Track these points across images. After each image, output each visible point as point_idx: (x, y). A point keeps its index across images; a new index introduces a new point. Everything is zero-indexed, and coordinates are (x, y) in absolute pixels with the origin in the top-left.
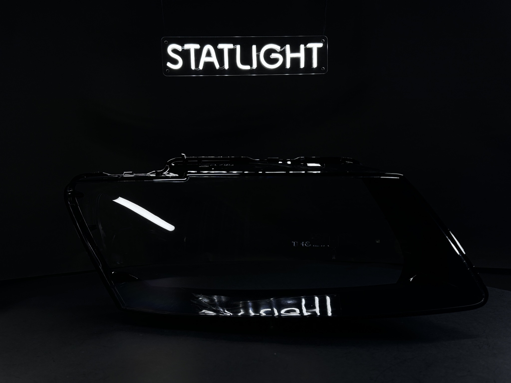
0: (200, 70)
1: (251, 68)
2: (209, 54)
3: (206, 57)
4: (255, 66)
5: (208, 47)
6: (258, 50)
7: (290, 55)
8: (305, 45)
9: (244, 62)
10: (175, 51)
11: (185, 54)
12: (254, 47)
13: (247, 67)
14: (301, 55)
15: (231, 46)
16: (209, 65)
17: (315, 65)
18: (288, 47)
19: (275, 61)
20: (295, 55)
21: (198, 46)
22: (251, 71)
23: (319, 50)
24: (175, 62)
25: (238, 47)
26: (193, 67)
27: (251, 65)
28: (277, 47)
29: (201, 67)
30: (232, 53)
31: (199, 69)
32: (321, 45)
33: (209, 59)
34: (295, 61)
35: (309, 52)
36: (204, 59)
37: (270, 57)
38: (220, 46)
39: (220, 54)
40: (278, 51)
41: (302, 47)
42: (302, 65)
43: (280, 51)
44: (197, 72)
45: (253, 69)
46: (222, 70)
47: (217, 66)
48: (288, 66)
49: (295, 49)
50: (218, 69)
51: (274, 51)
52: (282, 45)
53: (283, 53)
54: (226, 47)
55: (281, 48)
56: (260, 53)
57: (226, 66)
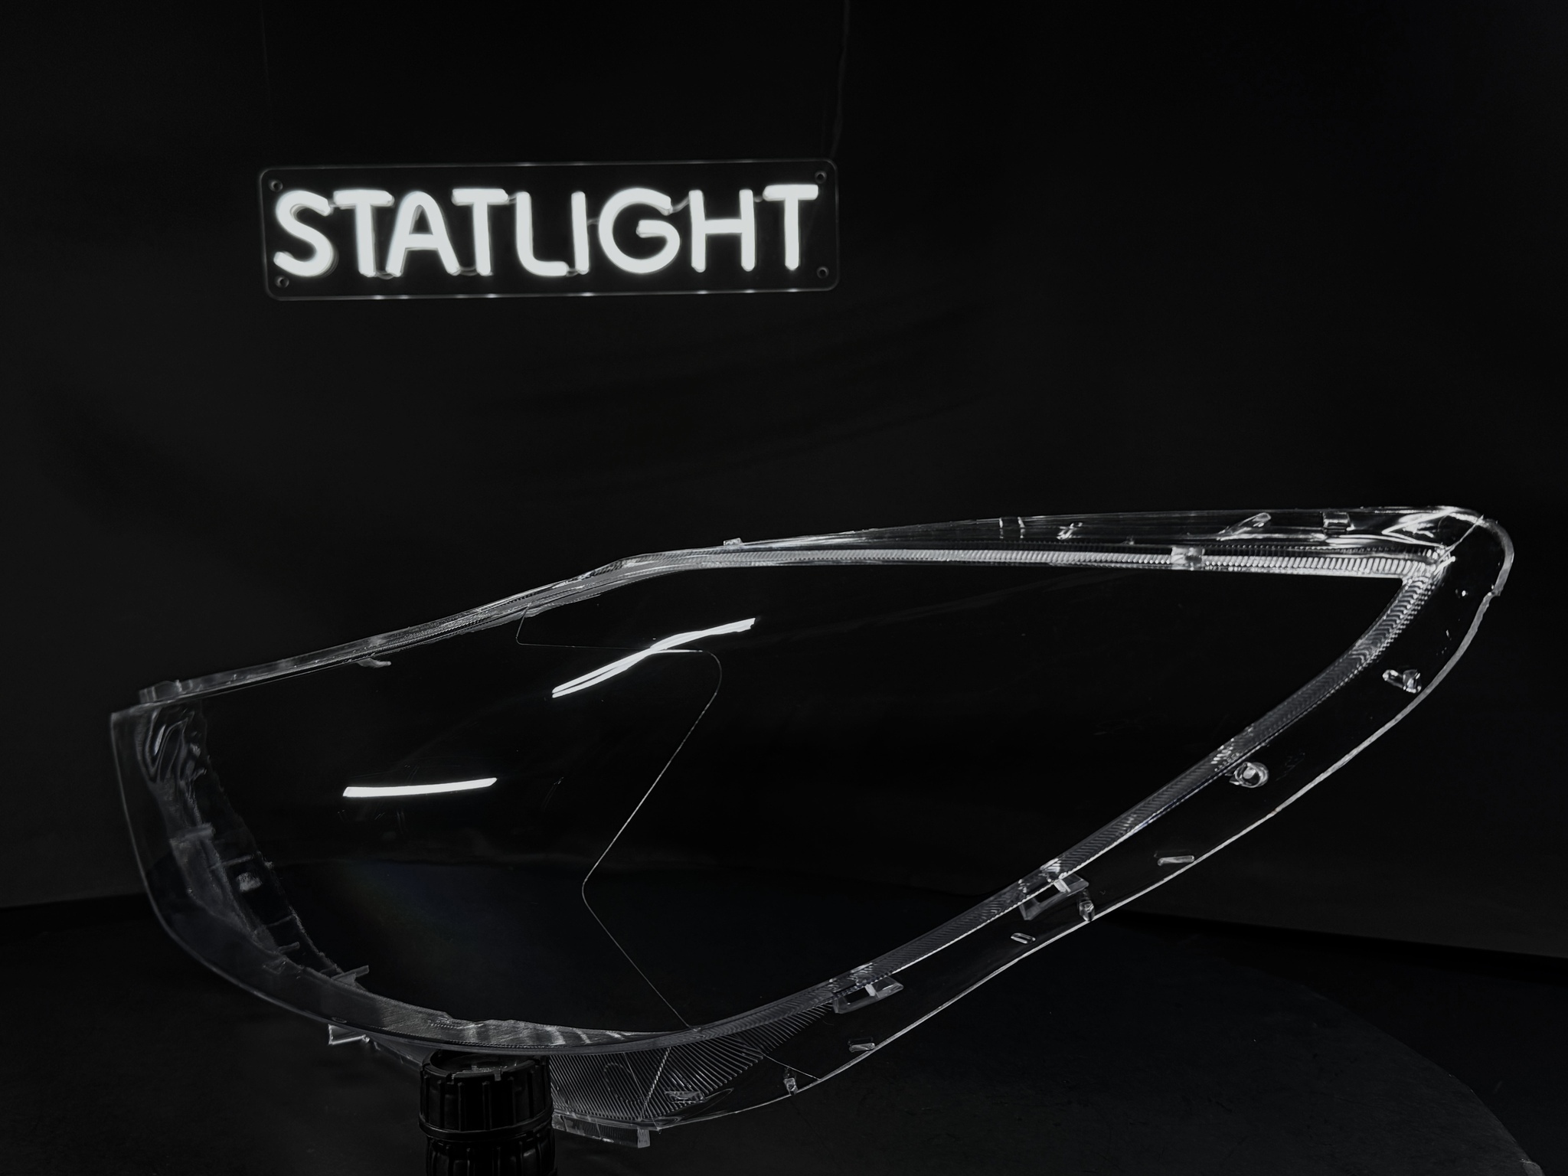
0: (395, 279)
1: (570, 272)
2: (421, 225)
3: (410, 233)
4: (583, 265)
5: (418, 200)
6: (594, 211)
7: (703, 227)
8: (758, 192)
9: (543, 251)
10: (306, 216)
11: (339, 227)
12: (579, 201)
13: (556, 269)
14: (744, 226)
15: (499, 196)
16: (422, 263)
17: (792, 260)
18: (696, 199)
19: (655, 245)
20: (723, 226)
21: (384, 198)
22: (573, 281)
23: (805, 207)
24: (303, 251)
25: (523, 202)
26: (367, 266)
27: (571, 262)
28: (661, 201)
29: (395, 266)
30: (502, 219)
31: (389, 275)
32: (811, 192)
33: (421, 242)
34: (723, 249)
35: (769, 217)
36: (404, 241)
37: (637, 233)
38: (461, 196)
39: (459, 222)
40: (666, 213)
41: (746, 197)
42: (748, 260)
43: (671, 212)
44: (383, 283)
45: (579, 275)
46: (469, 281)
47: (451, 264)
48: (699, 261)
49: (722, 205)
50: (456, 274)
51: (651, 213)
52: (678, 194)
53: (681, 221)
54: (479, 200)
55: (674, 202)
56: (597, 221)
57: (484, 266)
